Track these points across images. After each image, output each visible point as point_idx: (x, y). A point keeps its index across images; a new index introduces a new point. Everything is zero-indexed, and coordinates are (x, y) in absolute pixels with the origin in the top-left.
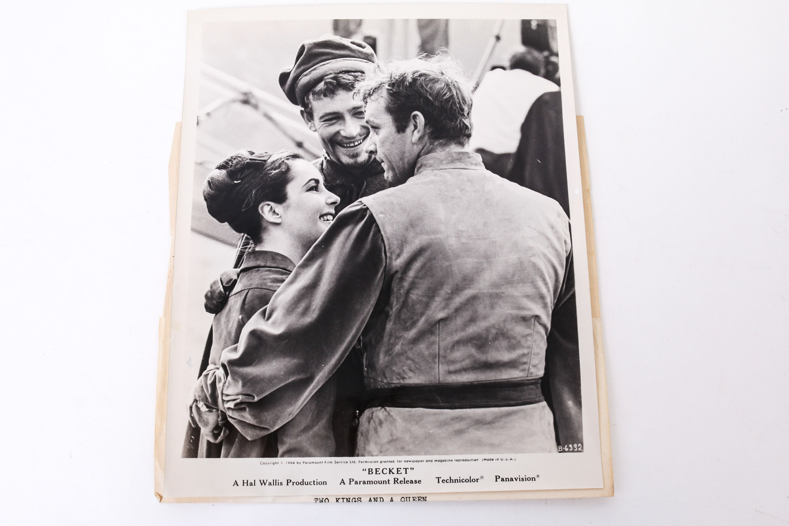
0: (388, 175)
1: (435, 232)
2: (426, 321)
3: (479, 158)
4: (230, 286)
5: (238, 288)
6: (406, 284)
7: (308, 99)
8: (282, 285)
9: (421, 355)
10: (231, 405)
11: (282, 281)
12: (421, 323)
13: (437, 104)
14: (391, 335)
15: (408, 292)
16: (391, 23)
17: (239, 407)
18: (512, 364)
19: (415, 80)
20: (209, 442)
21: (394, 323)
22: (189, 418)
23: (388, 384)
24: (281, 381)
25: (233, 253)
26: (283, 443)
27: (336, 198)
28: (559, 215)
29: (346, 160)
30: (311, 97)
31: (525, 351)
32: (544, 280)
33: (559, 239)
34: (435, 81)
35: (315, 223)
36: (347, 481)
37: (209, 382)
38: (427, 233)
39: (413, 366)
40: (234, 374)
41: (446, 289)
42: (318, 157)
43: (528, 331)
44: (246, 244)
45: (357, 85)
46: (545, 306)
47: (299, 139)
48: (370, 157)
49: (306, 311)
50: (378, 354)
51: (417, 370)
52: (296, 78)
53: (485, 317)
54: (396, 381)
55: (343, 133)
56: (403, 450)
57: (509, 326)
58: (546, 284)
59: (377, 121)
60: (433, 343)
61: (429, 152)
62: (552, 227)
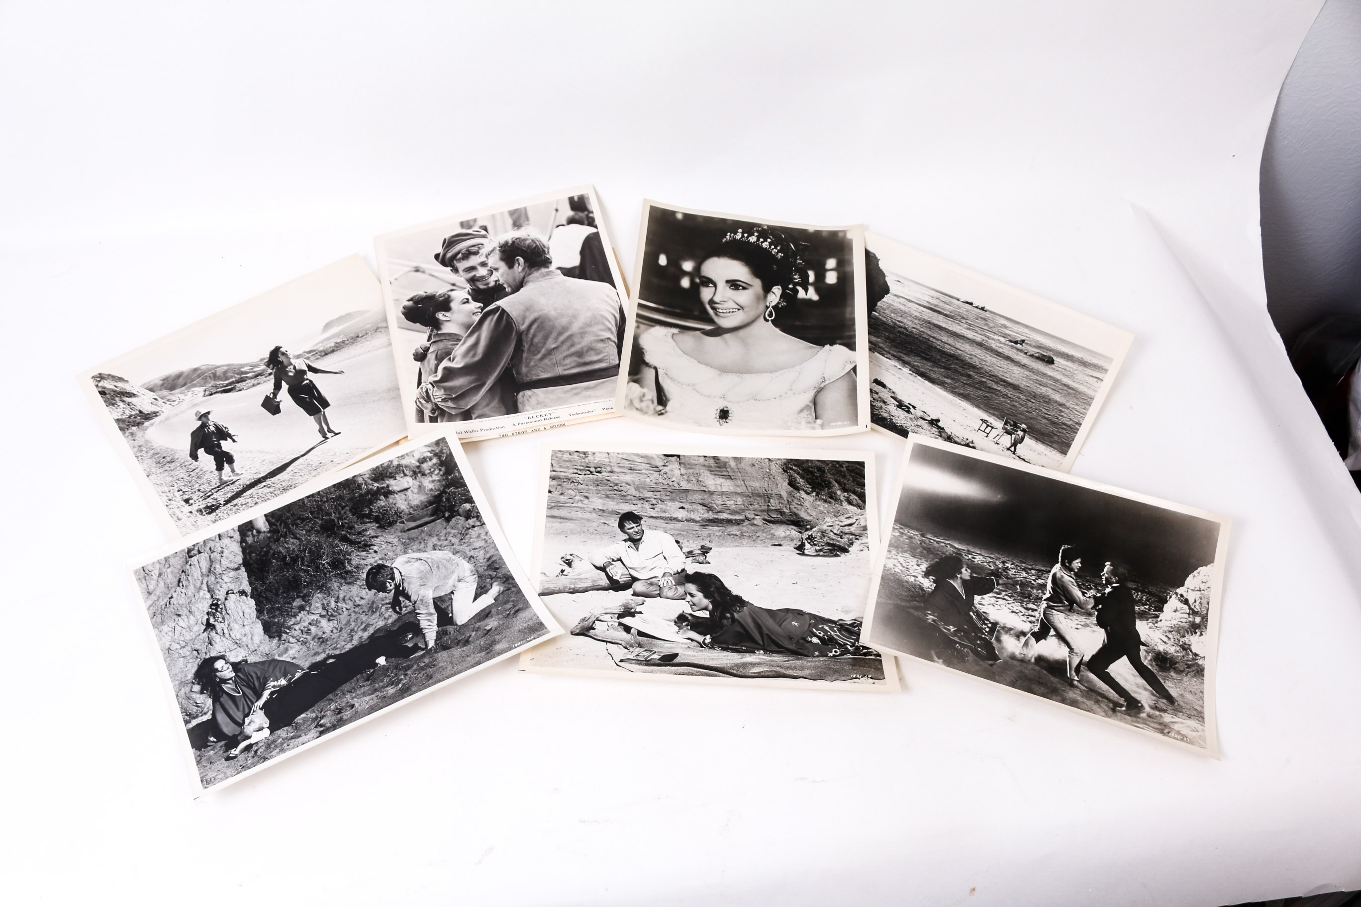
0: (508, 290)
1: (541, 310)
2: (546, 350)
3: (559, 272)
4: (427, 350)
5: (431, 350)
6: (530, 336)
7: (453, 263)
8: (458, 346)
9: (547, 365)
10: (440, 400)
11: (457, 344)
12: (543, 351)
13: (529, 251)
14: (527, 359)
15: (532, 339)
16: (493, 216)
17: (444, 400)
18: (600, 361)
19: (513, 242)
20: (430, 416)
21: (528, 353)
22: (415, 406)
23: (530, 379)
24: (467, 387)
25: (426, 336)
26: (474, 413)
27: (482, 305)
28: (610, 289)
29: (482, 287)
30: (455, 262)
31: (606, 354)
32: (609, 321)
33: (613, 301)
34: (525, 240)
35: (470, 317)
36: (516, 424)
37: (424, 390)
38: (537, 312)
39: (543, 370)
40: (438, 387)
41: (554, 335)
42: (465, 288)
43: (606, 345)
44: (432, 331)
45: (481, 251)
46: (612, 333)
47: (453, 282)
48: (496, 283)
49: (474, 355)
50: (521, 368)
51: (545, 371)
52: (444, 255)
53: (579, 343)
54: (534, 378)
55: (477, 275)
56: (546, 406)
57: (593, 345)
58: (610, 323)
59: (496, 266)
60: (552, 359)
61: (530, 274)
62: (608, 296)
